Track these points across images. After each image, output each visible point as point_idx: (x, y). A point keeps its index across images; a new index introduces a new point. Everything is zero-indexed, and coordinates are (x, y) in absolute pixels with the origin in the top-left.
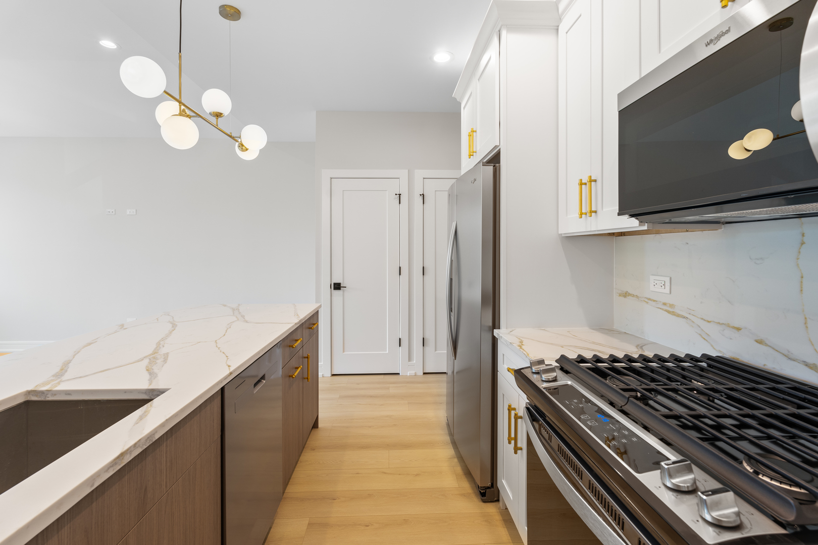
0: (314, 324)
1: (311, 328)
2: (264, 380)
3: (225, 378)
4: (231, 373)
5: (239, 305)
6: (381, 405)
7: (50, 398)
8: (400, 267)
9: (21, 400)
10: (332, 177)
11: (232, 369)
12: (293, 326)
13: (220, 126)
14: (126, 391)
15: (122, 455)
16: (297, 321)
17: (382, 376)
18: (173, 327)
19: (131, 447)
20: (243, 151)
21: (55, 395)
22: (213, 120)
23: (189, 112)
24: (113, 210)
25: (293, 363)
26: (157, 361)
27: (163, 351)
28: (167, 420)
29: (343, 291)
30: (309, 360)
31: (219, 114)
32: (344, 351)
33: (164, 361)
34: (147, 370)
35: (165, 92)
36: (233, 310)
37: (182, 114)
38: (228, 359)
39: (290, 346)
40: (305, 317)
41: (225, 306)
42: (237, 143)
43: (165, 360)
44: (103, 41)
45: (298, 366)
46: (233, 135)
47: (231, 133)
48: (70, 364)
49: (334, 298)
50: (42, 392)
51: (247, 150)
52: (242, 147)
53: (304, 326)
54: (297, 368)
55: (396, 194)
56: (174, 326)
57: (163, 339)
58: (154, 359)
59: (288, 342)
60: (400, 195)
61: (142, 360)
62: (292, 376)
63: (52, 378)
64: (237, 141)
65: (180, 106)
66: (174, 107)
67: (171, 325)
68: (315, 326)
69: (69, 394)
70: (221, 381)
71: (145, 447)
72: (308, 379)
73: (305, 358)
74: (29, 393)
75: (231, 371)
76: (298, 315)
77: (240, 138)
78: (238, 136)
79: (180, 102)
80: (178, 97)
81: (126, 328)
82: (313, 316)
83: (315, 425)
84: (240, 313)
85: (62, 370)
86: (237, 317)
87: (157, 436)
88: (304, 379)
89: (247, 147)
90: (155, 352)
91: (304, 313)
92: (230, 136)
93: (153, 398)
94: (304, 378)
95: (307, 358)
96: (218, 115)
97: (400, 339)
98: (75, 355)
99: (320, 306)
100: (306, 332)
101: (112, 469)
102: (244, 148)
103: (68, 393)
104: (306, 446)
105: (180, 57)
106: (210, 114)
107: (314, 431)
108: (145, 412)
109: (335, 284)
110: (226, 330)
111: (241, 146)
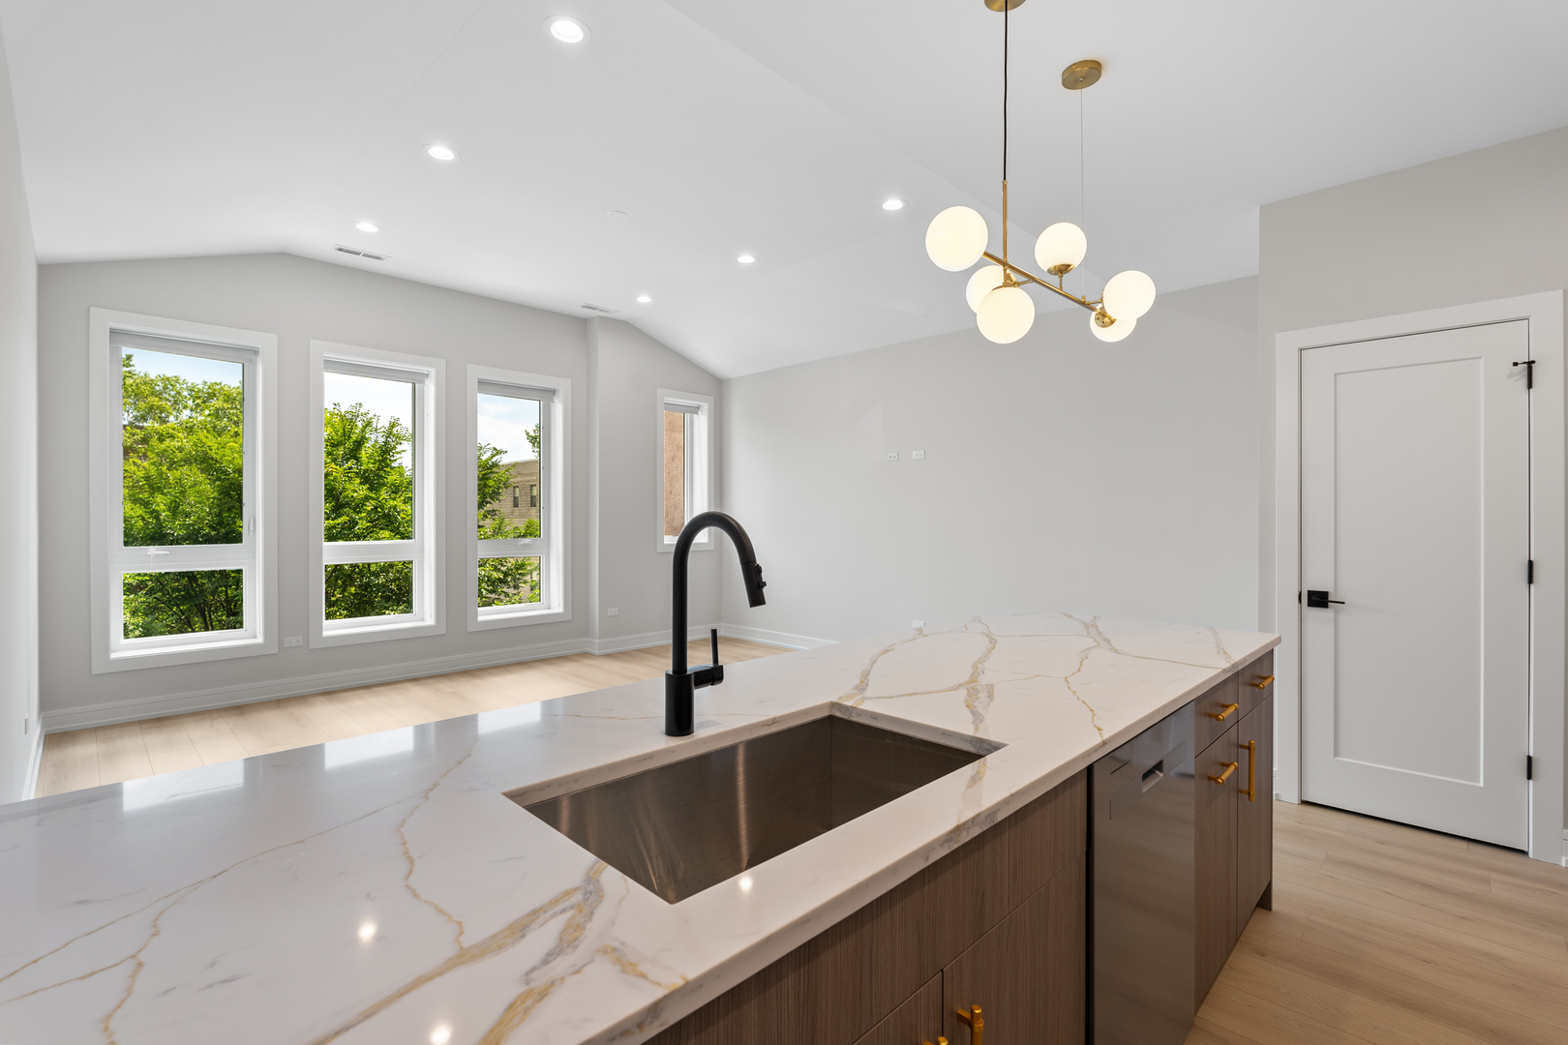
0: (1265, 678)
1: (1257, 686)
2: (1161, 771)
3: (1096, 749)
4: (1105, 743)
5: (1095, 617)
6: (1464, 918)
7: (855, 719)
8: (1531, 563)
9: (825, 713)
10: (1302, 346)
11: (1106, 735)
12: (1218, 675)
13: (1066, 289)
14: (944, 733)
15: (958, 829)
16: (1226, 665)
17: (1464, 845)
18: (991, 642)
19: (968, 821)
20: (1104, 327)
21: (860, 715)
22: (1054, 280)
23: (1017, 276)
24: (896, 454)
25: (1218, 752)
26: (979, 695)
27: (985, 679)
28: (1012, 795)
29: (1336, 612)
30: (1255, 752)
31: (1064, 268)
32: (1336, 754)
33: (989, 697)
34: (967, 706)
35: (986, 254)
36: (1087, 626)
37: (1008, 283)
38: (1094, 715)
39: (1210, 716)
40: (1245, 659)
41: (1070, 616)
42: (1094, 314)
43: (991, 696)
44: (886, 203)
45: (1226, 761)
46: (1088, 300)
47: (1084, 297)
48: (870, 676)
49: (1309, 627)
50: (847, 708)
51: (1112, 322)
52: (1105, 320)
53: (1241, 678)
54: (1226, 765)
55: (1515, 364)
56: (993, 641)
57: (981, 660)
58: (975, 692)
59: (1207, 705)
60: (1530, 364)
61: (956, 688)
62: (1216, 780)
63: (853, 691)
64: (1093, 310)
65: (1005, 270)
66: (996, 273)
67: (988, 639)
68: (1266, 683)
69: (875, 718)
70: (1088, 753)
71: (985, 828)
72: (1249, 794)
73: (1242, 747)
74: (834, 705)
75: (1104, 738)
76: (1225, 653)
77: (1101, 301)
78: (1097, 299)
79: (1004, 264)
80: (1000, 256)
81: (926, 636)
82: (1261, 659)
83: (1265, 902)
84: (1100, 633)
85: (862, 682)
86: (1095, 641)
87: (1000, 817)
88: (1241, 792)
89: (1113, 317)
90: (973, 679)
91: (1242, 648)
92: (1083, 304)
93: (981, 753)
94: (1239, 791)
95: (1249, 748)
96: (1063, 270)
97: (1529, 759)
98: (872, 664)
99: (1278, 641)
100: (1246, 692)
101: (946, 845)
102: (1106, 320)
103: (875, 716)
104: (1241, 939)
105: (1005, 187)
106: (1049, 271)
107: (1260, 914)
108: (978, 773)
109: (1310, 593)
110: (1081, 662)
111: (1103, 314)
